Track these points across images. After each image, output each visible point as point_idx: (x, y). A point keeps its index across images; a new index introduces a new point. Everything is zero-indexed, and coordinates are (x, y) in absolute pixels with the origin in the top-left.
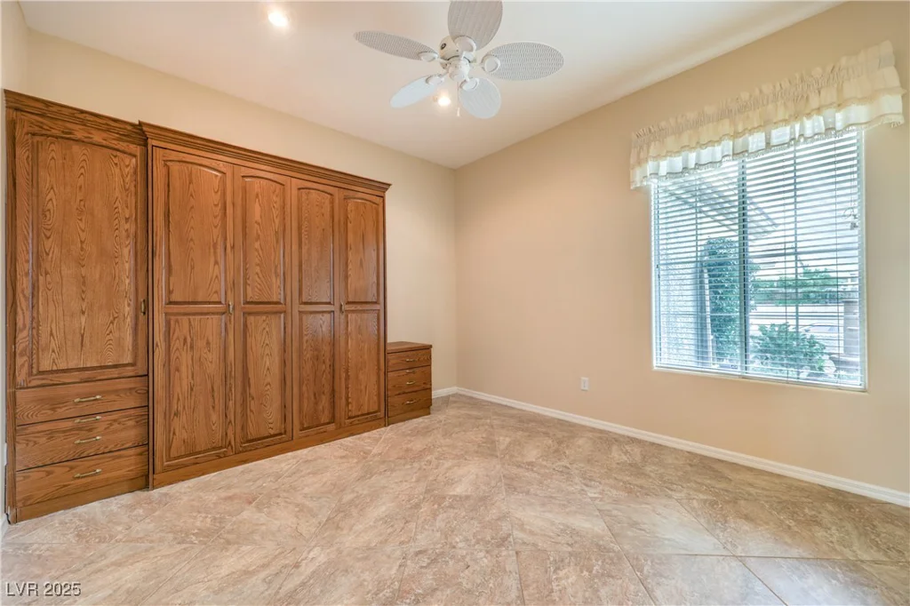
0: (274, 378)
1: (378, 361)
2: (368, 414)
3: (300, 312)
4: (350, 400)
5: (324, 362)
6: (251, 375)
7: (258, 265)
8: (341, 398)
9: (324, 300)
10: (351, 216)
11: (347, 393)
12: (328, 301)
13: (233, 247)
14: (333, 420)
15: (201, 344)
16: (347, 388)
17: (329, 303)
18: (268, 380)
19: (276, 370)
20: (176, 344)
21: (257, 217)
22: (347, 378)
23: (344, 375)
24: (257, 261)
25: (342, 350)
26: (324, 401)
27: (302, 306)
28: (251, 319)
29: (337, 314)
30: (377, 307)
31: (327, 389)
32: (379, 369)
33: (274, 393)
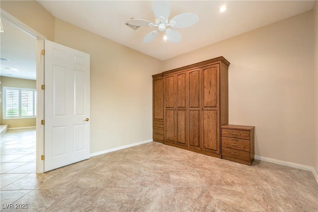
0: (183, 127)
1: (217, 131)
2: (212, 150)
3: (190, 110)
4: (205, 142)
5: (196, 126)
6: (179, 126)
7: (180, 97)
8: (202, 140)
9: (196, 106)
10: (206, 76)
11: (204, 139)
12: (198, 106)
13: (175, 94)
14: (199, 146)
15: (170, 117)
16: (204, 137)
17: (198, 107)
18: (182, 128)
19: (184, 125)
20: (167, 116)
21: (180, 85)
22: (204, 134)
23: (203, 132)
24: (180, 96)
25: (202, 124)
26: (196, 139)
27: (190, 108)
28: (179, 111)
29: (200, 111)
30: (217, 109)
31: (197, 135)
32: (217, 133)
33: (183, 132)
